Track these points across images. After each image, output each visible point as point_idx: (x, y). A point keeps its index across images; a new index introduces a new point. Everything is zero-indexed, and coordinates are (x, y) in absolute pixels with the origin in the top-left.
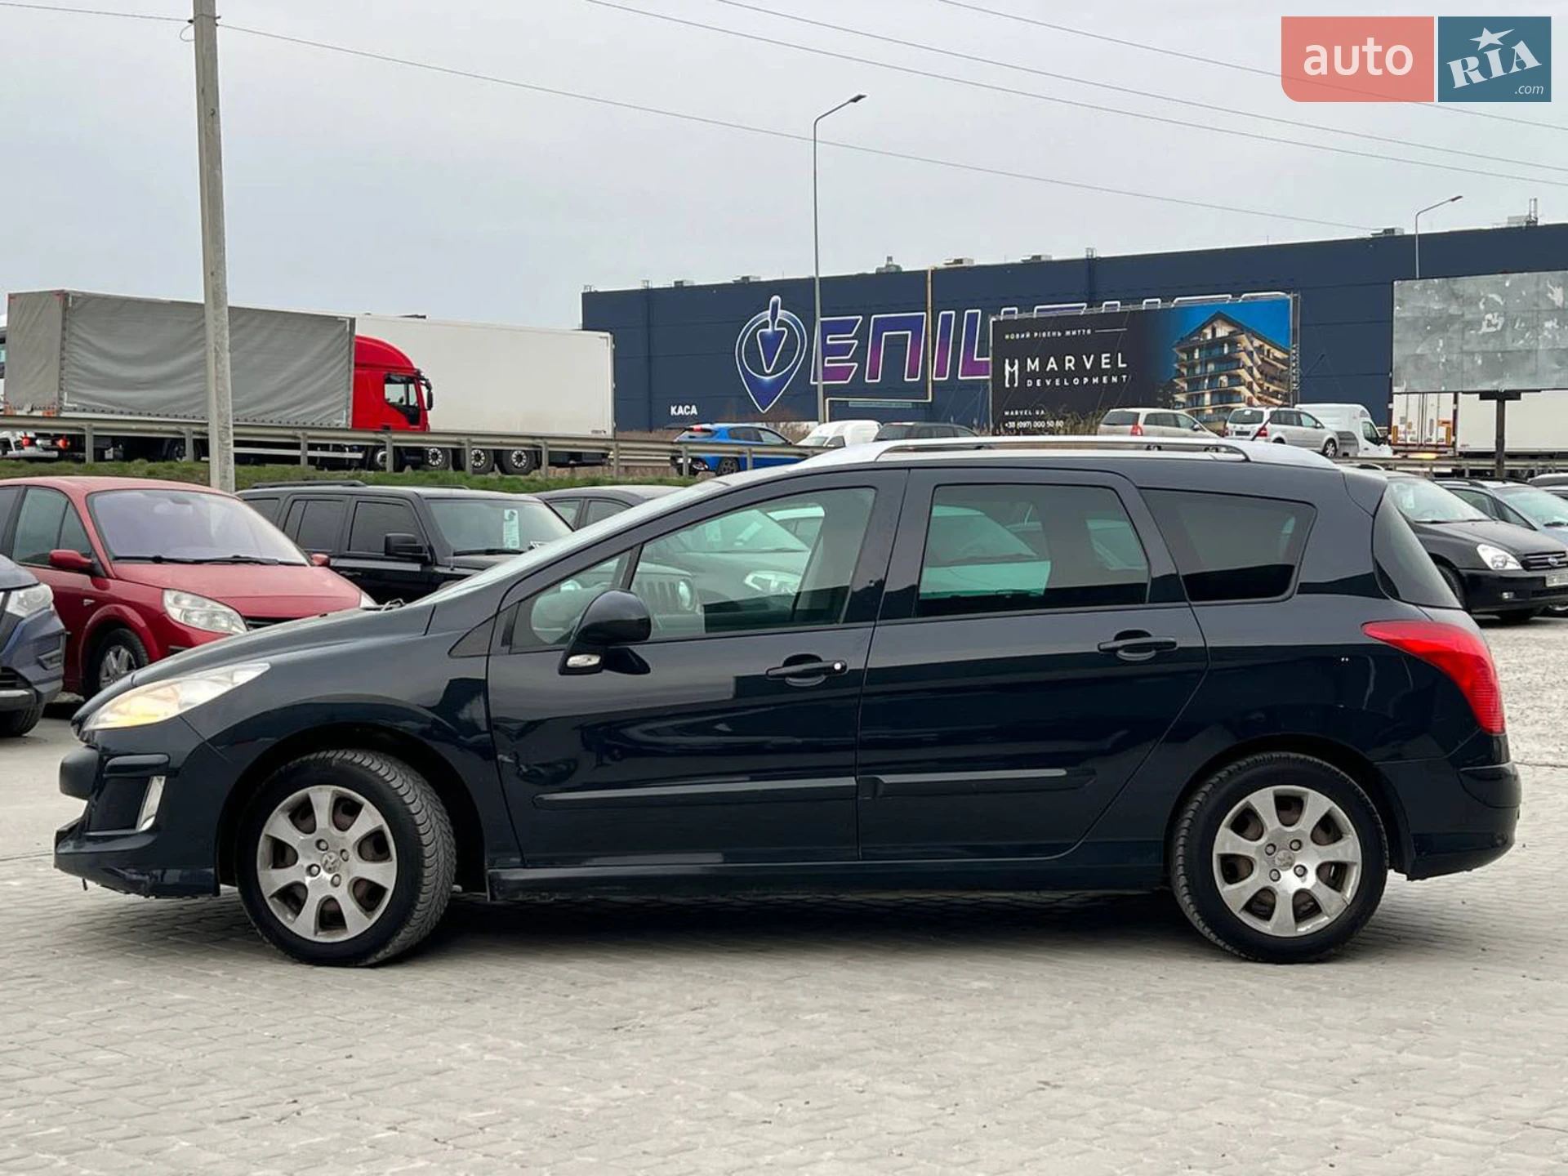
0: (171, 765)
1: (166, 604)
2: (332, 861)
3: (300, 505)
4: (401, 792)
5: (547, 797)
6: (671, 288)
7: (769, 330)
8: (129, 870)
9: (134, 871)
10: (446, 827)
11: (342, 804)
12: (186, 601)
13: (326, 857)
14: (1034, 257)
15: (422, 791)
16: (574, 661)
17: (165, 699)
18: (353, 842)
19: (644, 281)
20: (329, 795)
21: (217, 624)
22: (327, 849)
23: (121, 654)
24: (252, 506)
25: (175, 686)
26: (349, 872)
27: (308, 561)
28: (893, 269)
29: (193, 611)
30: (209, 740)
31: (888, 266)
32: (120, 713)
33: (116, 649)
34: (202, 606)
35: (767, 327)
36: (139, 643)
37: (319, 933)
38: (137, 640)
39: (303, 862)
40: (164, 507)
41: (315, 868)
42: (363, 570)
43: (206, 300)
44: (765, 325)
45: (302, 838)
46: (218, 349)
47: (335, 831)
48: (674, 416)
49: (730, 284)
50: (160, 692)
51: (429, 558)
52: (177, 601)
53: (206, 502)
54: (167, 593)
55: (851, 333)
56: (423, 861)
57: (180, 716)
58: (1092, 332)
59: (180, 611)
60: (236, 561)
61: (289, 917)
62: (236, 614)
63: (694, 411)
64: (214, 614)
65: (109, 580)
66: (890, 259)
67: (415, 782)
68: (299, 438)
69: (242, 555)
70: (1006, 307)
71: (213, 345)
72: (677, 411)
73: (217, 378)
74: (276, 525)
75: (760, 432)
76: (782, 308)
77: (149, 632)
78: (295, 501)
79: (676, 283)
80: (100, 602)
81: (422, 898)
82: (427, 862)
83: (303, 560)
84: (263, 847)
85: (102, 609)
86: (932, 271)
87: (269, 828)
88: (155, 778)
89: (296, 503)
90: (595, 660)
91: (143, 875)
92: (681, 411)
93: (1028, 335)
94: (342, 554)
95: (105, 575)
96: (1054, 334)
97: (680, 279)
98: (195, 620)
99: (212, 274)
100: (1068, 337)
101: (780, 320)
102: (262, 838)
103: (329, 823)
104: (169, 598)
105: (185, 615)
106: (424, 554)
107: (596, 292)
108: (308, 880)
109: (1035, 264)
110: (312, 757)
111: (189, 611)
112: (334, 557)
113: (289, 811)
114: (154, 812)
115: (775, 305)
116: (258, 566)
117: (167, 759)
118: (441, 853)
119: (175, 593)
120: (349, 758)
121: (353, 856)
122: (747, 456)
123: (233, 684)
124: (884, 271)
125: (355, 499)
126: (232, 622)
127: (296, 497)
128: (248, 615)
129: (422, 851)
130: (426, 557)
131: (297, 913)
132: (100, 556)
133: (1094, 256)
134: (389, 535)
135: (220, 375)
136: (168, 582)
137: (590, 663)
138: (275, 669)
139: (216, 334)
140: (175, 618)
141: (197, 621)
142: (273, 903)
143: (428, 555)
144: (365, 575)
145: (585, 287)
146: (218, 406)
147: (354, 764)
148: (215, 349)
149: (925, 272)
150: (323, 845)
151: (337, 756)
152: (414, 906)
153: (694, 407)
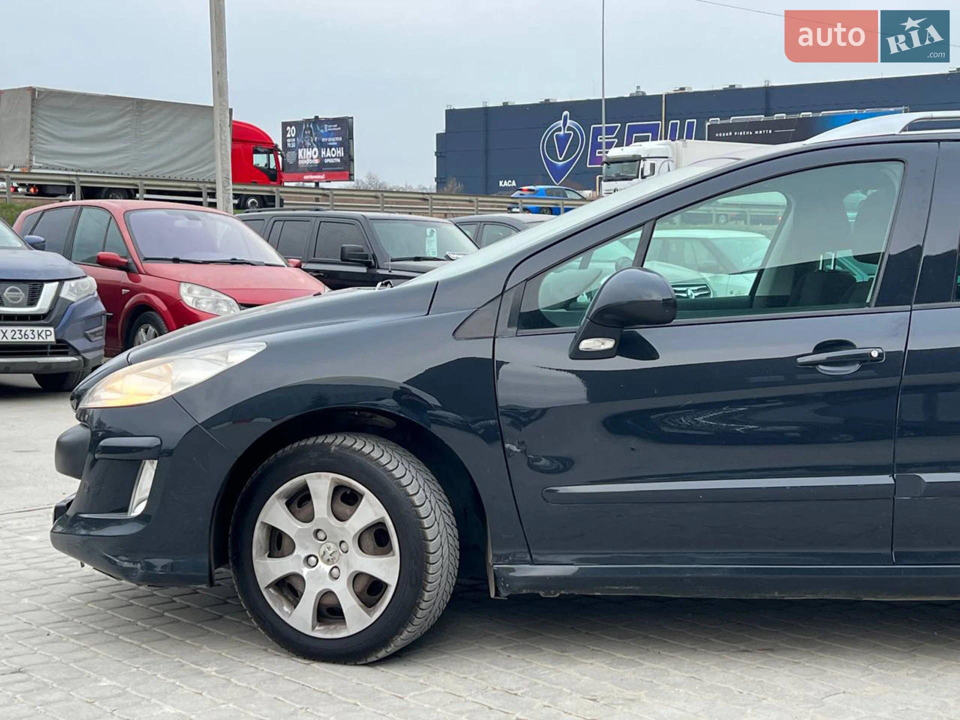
0: (163, 448)
1: (182, 294)
2: (331, 552)
3: (278, 225)
4: (404, 482)
5: (562, 490)
6: (501, 107)
7: (562, 133)
8: (121, 557)
9: (124, 558)
10: (450, 520)
11: (342, 492)
12: (197, 291)
13: (323, 548)
14: (731, 86)
15: (426, 480)
16: (587, 344)
17: (158, 377)
18: (353, 534)
19: (484, 102)
20: (329, 482)
21: (221, 309)
22: (325, 539)
23: (149, 330)
24: (247, 224)
25: (169, 365)
26: (348, 565)
27: (286, 264)
28: (641, 94)
29: (202, 299)
30: (202, 424)
31: (637, 92)
32: (112, 390)
33: (145, 326)
34: (209, 295)
35: (561, 131)
36: (163, 322)
37: (317, 628)
38: (161, 320)
39: (300, 552)
40: (181, 222)
41: (313, 558)
42: (325, 272)
43: (214, 104)
44: (559, 129)
45: (299, 527)
46: (222, 125)
47: (333, 521)
48: (502, 187)
49: (537, 104)
50: (154, 371)
51: (373, 263)
52: (190, 291)
53: (212, 219)
54: (182, 284)
55: (613, 134)
56: (428, 558)
57: (172, 396)
58: (772, 131)
59: (192, 298)
60: (234, 262)
61: (286, 609)
62: (233, 301)
63: (514, 184)
64: (217, 302)
65: (140, 275)
66: (638, 87)
67: (417, 470)
68: (274, 193)
69: (238, 259)
70: (712, 117)
71: (219, 122)
72: (503, 183)
73: (221, 144)
74: (263, 237)
75: (567, 192)
76: (570, 119)
77: (168, 313)
78: (275, 221)
79: (503, 103)
80: (133, 292)
81: (426, 596)
82: (432, 559)
83: (283, 263)
84: (259, 535)
85: (134, 297)
86: (666, 95)
87: (266, 515)
88: (147, 462)
89: (276, 223)
90: (609, 344)
91: (134, 563)
92: (506, 184)
93: (731, 134)
94: (309, 260)
95: (137, 272)
96: (748, 133)
97: (506, 101)
98: (204, 306)
99: (218, 73)
100: (757, 135)
101: (569, 127)
102: (258, 524)
103: (328, 514)
104: (184, 289)
105: (196, 302)
106: (369, 260)
107: (454, 109)
108: (305, 572)
109: (731, 90)
110: (310, 441)
111: (199, 299)
112: (304, 262)
113: (286, 498)
114: (147, 494)
115: (566, 117)
116: (250, 266)
117: (159, 442)
118: (446, 546)
119: (189, 285)
120: (350, 444)
121: (353, 548)
122: (561, 207)
123: (228, 363)
124: (635, 95)
125: (319, 220)
126: (230, 307)
127: (277, 218)
128: (243, 302)
129: (426, 546)
130: (371, 262)
131: (294, 604)
132: (133, 256)
133: (770, 85)
134: (344, 245)
135: (223, 142)
136: (183, 277)
137: (603, 347)
138: (271, 348)
139: (221, 114)
140: (188, 304)
141: (205, 306)
142: (269, 593)
143: (372, 261)
144: (326, 276)
145: (447, 106)
146: (222, 164)
147: (354, 451)
148: (220, 124)
149: (662, 95)
150: (321, 535)
151: (336, 441)
152: (418, 605)
153: (514, 181)
